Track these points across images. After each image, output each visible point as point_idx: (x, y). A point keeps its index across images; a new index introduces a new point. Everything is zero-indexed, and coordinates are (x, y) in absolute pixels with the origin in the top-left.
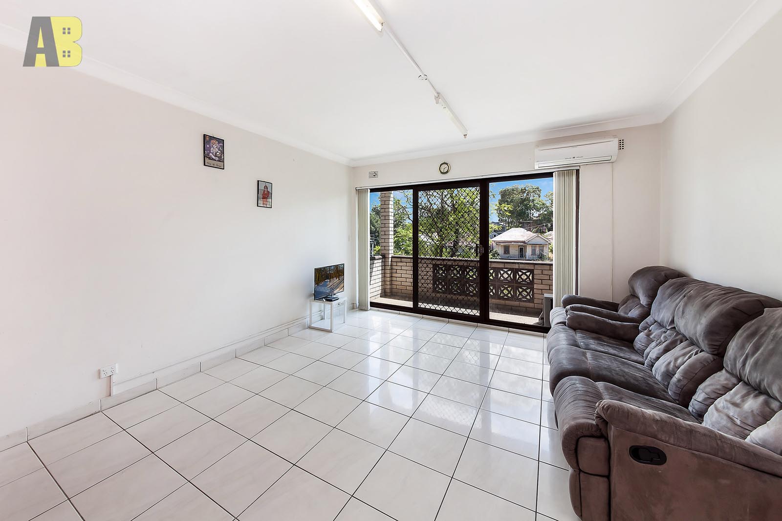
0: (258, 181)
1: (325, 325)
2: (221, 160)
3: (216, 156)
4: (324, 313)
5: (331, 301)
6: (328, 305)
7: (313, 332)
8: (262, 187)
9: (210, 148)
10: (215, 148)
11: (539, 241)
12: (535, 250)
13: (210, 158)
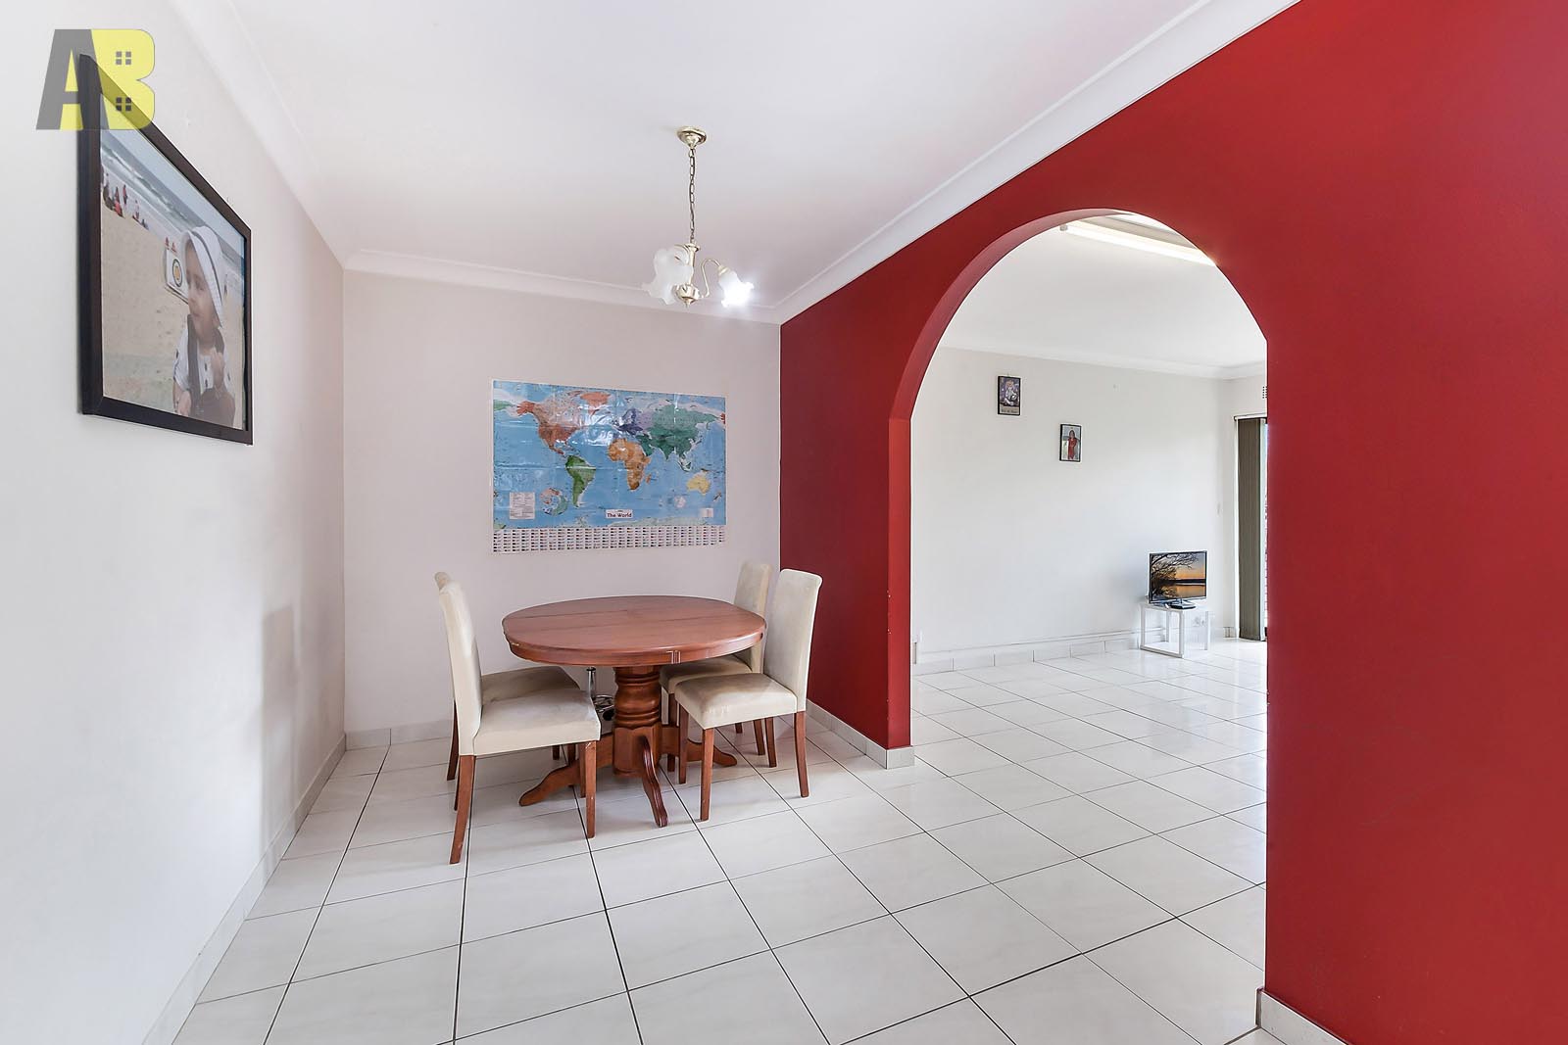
0: (1062, 426)
1: (1172, 647)
2: (1017, 404)
3: (1011, 400)
4: (1168, 631)
5: (1181, 608)
6: (1175, 614)
7: (1149, 655)
8: (1066, 433)
9: (1005, 391)
10: (1010, 393)
13: (1004, 405)
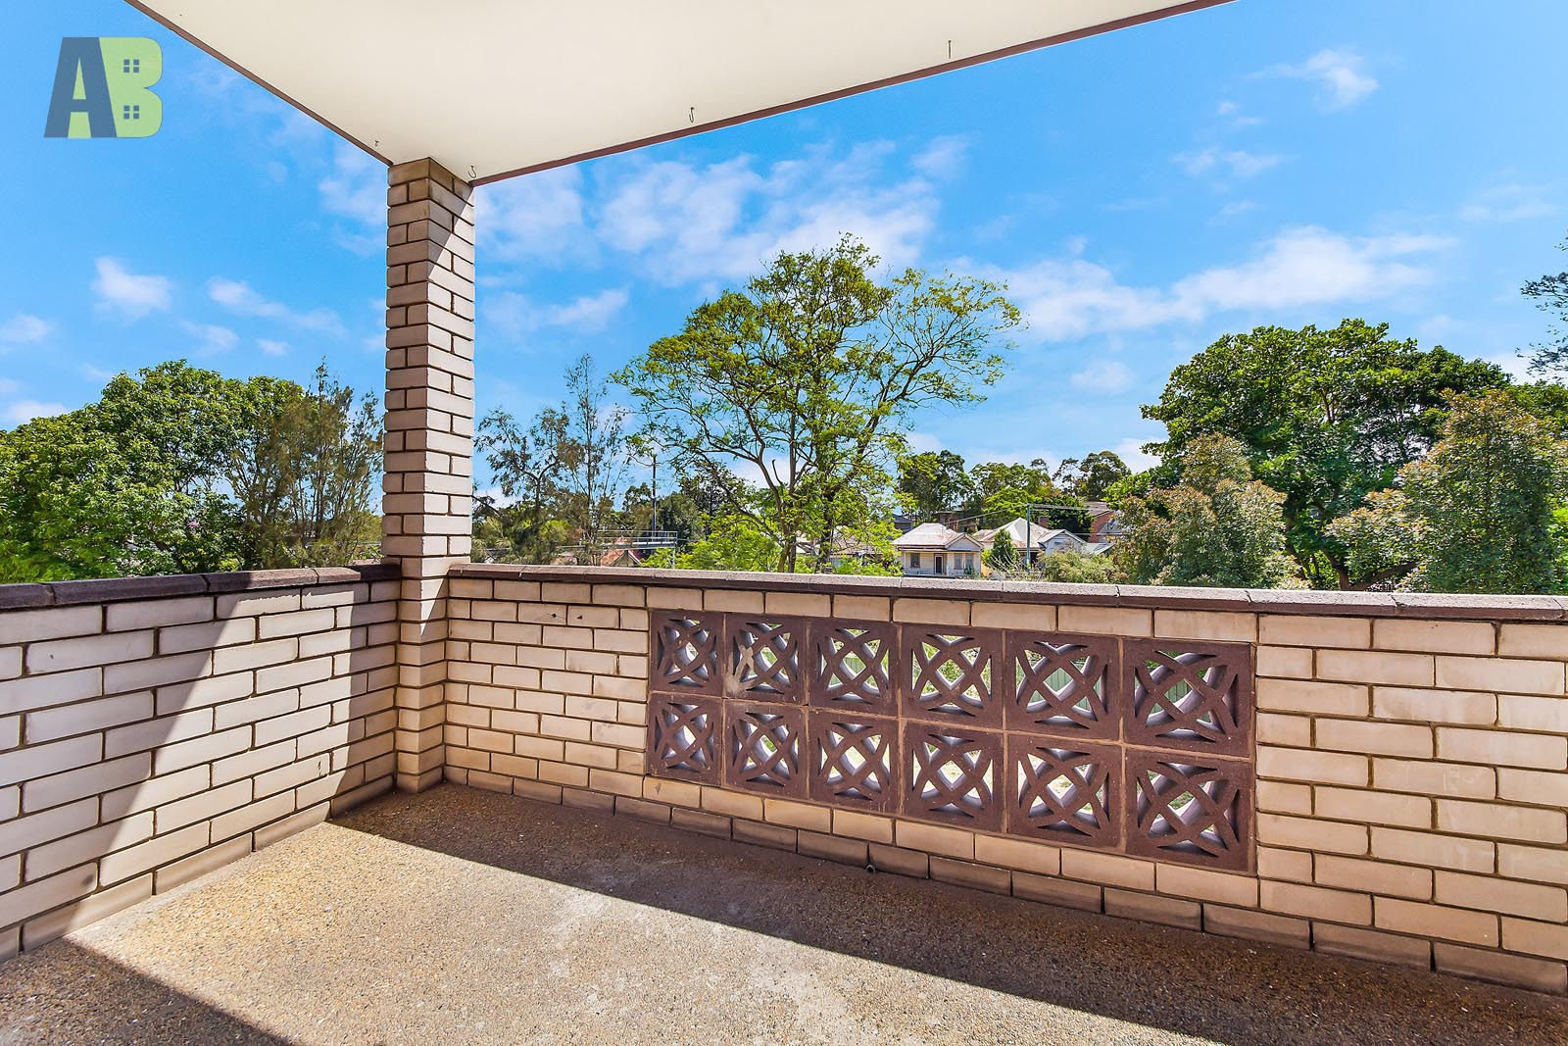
11: (966, 545)
12: (960, 561)
